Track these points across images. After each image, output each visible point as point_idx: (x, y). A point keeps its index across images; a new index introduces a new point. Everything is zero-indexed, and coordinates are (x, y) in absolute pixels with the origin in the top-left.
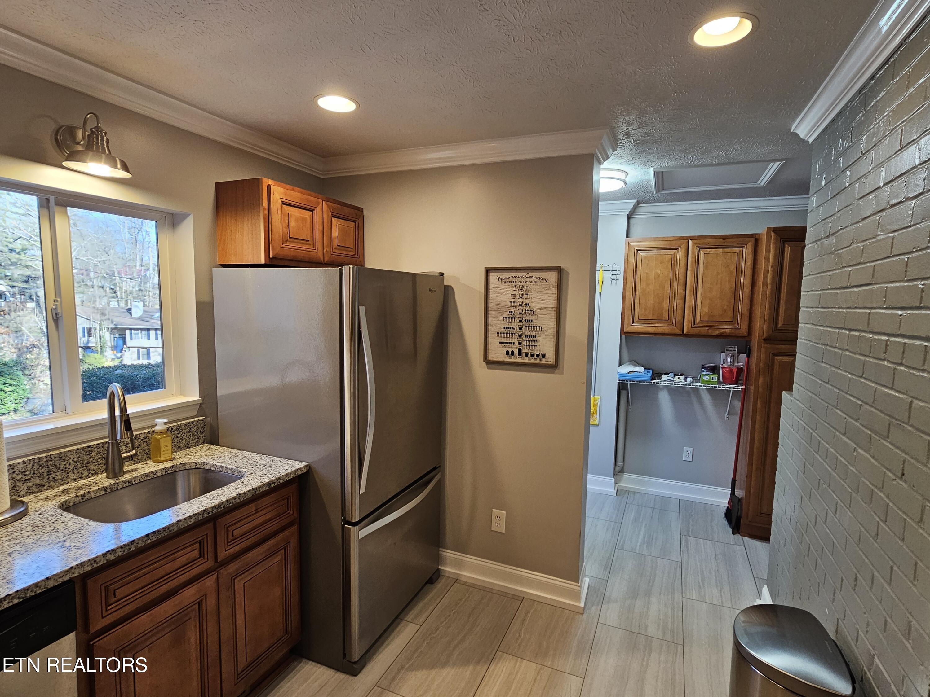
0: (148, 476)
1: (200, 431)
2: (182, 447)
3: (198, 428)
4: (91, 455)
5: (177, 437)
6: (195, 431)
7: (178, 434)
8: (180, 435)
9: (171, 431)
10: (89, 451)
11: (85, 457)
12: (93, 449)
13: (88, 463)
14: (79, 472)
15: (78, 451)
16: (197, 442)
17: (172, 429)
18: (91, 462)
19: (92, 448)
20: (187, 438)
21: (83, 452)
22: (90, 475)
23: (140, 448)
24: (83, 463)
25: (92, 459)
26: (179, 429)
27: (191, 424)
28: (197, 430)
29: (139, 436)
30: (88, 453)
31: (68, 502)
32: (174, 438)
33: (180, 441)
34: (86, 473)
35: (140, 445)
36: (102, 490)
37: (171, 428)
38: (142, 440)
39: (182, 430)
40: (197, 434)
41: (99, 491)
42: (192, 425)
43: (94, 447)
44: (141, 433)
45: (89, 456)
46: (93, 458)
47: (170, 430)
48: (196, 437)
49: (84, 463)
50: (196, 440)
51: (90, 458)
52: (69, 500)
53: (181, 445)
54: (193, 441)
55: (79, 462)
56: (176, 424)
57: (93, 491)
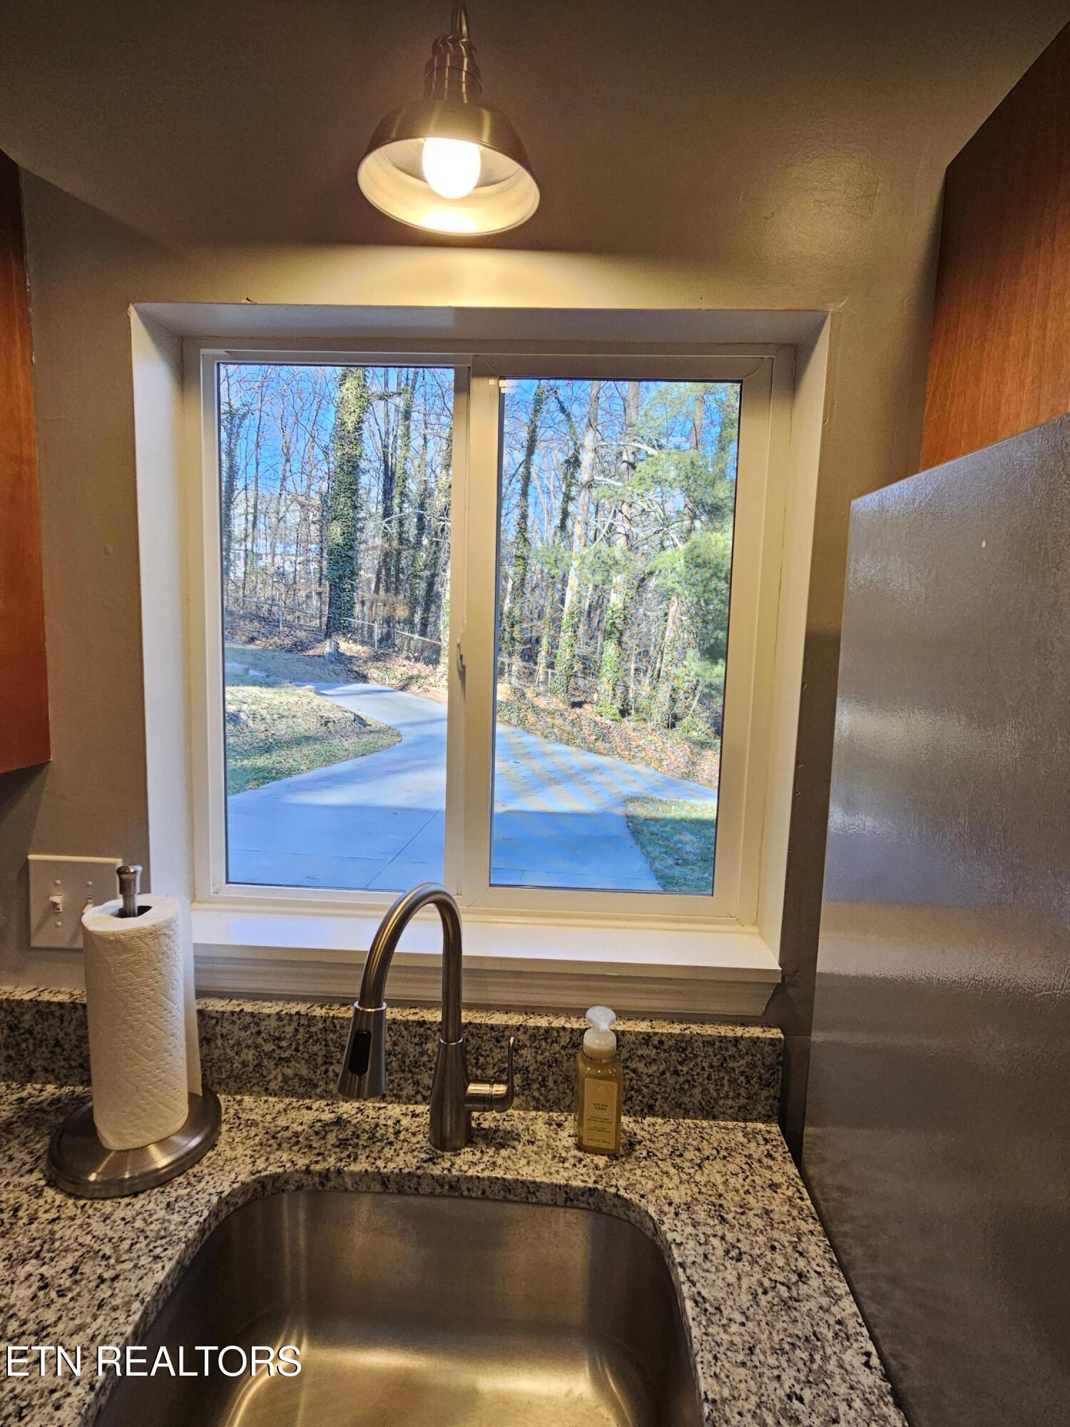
0: (510, 1191)
1: (760, 1078)
2: (689, 1106)
3: (752, 1065)
4: (425, 1047)
5: (676, 1073)
6: (742, 1073)
7: (681, 1063)
8: (685, 1069)
9: (656, 1048)
10: (421, 1035)
11: (411, 1049)
12: (429, 1032)
13: (416, 1064)
14: (392, 1081)
15: (393, 1027)
16: (744, 1107)
17: (661, 1042)
18: (424, 1065)
19: (429, 1029)
20: (711, 1087)
21: (405, 1033)
22: (419, 1098)
23: (555, 1069)
24: (404, 1062)
25: (425, 1058)
26: (684, 1050)
27: (729, 1045)
28: (749, 1072)
29: (555, 1034)
30: (417, 1040)
31: (282, 1181)
32: (663, 1073)
33: (686, 1086)
34: (409, 1090)
35: (556, 1061)
36: (374, 1180)
37: (656, 1039)
38: (564, 1048)
39: (696, 1056)
40: (748, 1082)
41: (365, 1179)
42: (732, 1050)
43: (435, 1028)
44: (564, 1028)
45: (419, 1049)
46: (429, 1056)
47: (656, 1042)
48: (742, 1091)
49: (408, 1062)
50: (743, 1101)
51: (422, 1054)
52: (285, 1176)
53: (686, 1099)
54: (730, 1102)
55: (395, 1055)
56: (676, 1029)
57: (352, 1174)
